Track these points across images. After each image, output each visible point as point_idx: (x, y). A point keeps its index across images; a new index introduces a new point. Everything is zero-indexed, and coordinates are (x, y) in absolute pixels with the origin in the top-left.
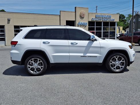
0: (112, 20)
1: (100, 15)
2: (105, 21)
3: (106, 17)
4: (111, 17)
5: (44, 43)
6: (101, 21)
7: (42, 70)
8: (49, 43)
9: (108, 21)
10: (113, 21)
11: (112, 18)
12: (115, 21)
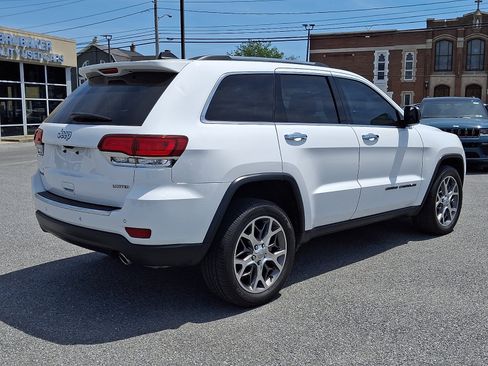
0: (55, 59)
1: (12, 34)
2: (30, 62)
3: (33, 46)
4: (52, 46)
5: (290, 139)
6: (18, 59)
7: (281, 268)
8: (304, 138)
9: (41, 61)
10: (57, 65)
11: (53, 52)
12: (63, 64)
